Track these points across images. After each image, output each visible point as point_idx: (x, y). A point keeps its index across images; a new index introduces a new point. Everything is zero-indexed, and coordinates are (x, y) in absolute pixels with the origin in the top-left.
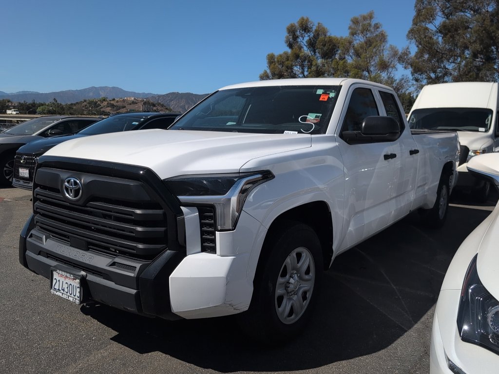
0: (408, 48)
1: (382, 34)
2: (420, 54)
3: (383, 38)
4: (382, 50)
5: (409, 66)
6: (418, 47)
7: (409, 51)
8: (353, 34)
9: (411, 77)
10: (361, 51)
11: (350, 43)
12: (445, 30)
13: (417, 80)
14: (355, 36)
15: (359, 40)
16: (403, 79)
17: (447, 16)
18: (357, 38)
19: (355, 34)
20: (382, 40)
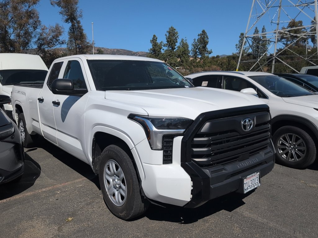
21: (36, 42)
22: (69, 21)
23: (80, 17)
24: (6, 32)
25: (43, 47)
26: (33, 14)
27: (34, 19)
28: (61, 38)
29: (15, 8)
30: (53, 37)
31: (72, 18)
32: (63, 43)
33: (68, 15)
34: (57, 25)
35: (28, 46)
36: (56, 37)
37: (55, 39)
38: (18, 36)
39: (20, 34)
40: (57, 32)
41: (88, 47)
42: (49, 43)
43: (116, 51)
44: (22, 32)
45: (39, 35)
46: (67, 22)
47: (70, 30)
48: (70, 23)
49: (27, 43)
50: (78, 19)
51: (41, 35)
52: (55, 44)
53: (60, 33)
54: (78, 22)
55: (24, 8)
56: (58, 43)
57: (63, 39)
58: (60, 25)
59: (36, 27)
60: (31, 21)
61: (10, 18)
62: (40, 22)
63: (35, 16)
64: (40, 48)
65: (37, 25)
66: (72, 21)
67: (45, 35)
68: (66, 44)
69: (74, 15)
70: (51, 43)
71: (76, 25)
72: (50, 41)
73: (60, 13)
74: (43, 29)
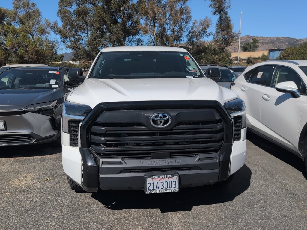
0: (56, 22)
1: (37, 10)
2: (65, 26)
3: (38, 13)
4: (40, 21)
5: (58, 33)
6: (62, 21)
7: (57, 24)
8: (17, 8)
9: (60, 40)
10: (24, 20)
11: (16, 14)
12: (78, 13)
13: (64, 42)
14: (18, 9)
15: (22, 13)
16: (55, 41)
17: (79, 5)
18: (20, 11)
19: (19, 8)
20: (38, 14)
21: (187, 36)
22: (217, 13)
23: (228, 8)
24: (164, 28)
25: (192, 40)
26: (186, 10)
27: (187, 15)
28: (208, 30)
29: (172, 7)
30: (202, 30)
31: (220, 9)
32: (210, 35)
33: (216, 8)
34: (207, 18)
35: (181, 39)
36: (204, 30)
37: (203, 31)
38: (173, 31)
39: (174, 29)
40: (206, 25)
41: (233, 37)
42: (198, 36)
43: (275, 39)
44: (176, 28)
45: (190, 29)
46: (215, 14)
47: (218, 22)
48: (218, 14)
49: (180, 37)
50: (226, 10)
51: (192, 29)
52: (203, 36)
53: (208, 26)
54: (226, 13)
55: (178, 6)
56: (205, 35)
57: (211, 31)
58: (209, 18)
59: (188, 22)
60: (184, 17)
61: (168, 16)
62: (191, 17)
63: (187, 12)
64: (190, 41)
65: (188, 20)
66: (220, 13)
67: (195, 29)
68: (213, 35)
69: (222, 7)
70: (200, 35)
71: (224, 16)
72: (199, 34)
73: (210, 6)
74: (194, 23)
